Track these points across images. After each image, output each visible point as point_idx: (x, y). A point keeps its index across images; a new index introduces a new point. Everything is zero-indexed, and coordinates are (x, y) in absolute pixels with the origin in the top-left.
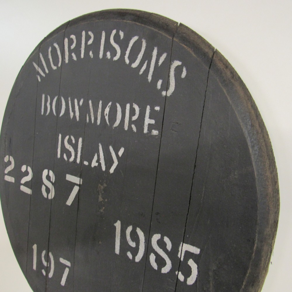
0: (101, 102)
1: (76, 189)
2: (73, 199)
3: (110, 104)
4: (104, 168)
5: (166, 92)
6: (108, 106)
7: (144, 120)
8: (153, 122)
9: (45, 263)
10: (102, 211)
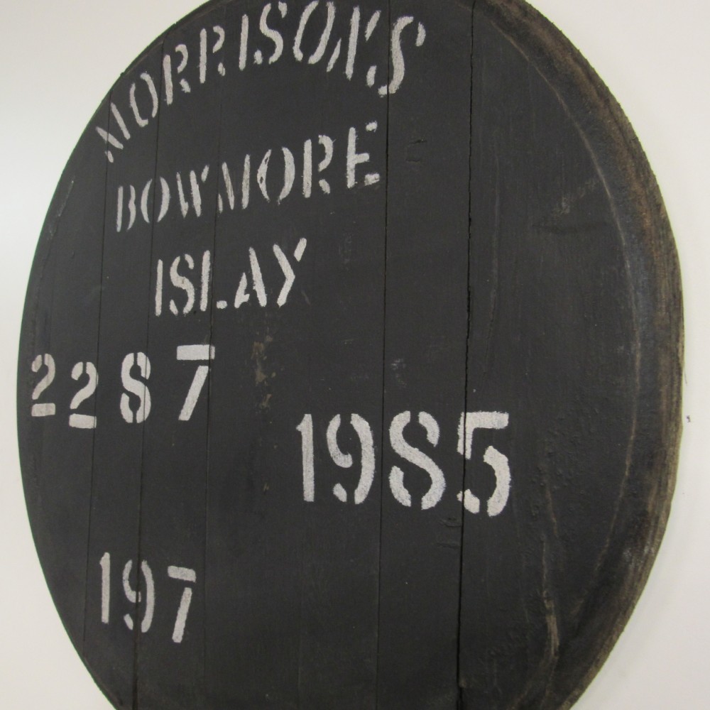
0: (247, 158)
1: (202, 374)
2: (196, 401)
3: (268, 154)
4: (263, 301)
5: (386, 87)
6: (263, 161)
7: (345, 161)
8: (365, 157)
9: (131, 595)
10: (265, 404)
